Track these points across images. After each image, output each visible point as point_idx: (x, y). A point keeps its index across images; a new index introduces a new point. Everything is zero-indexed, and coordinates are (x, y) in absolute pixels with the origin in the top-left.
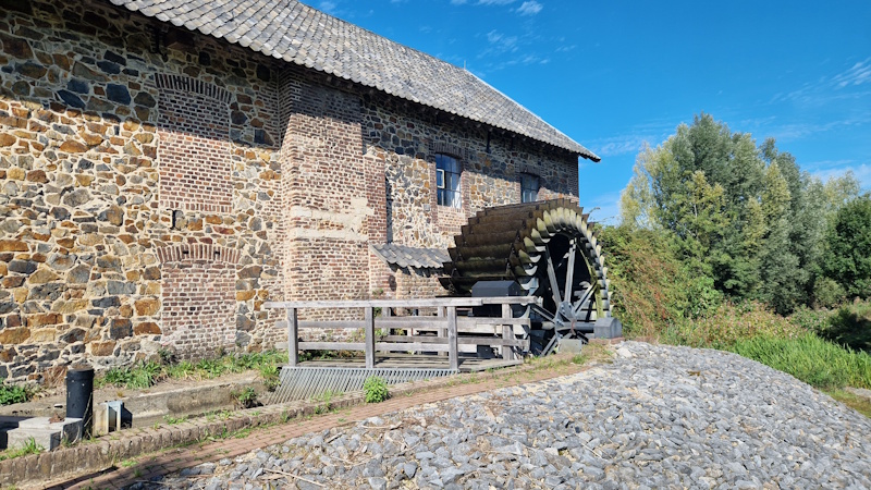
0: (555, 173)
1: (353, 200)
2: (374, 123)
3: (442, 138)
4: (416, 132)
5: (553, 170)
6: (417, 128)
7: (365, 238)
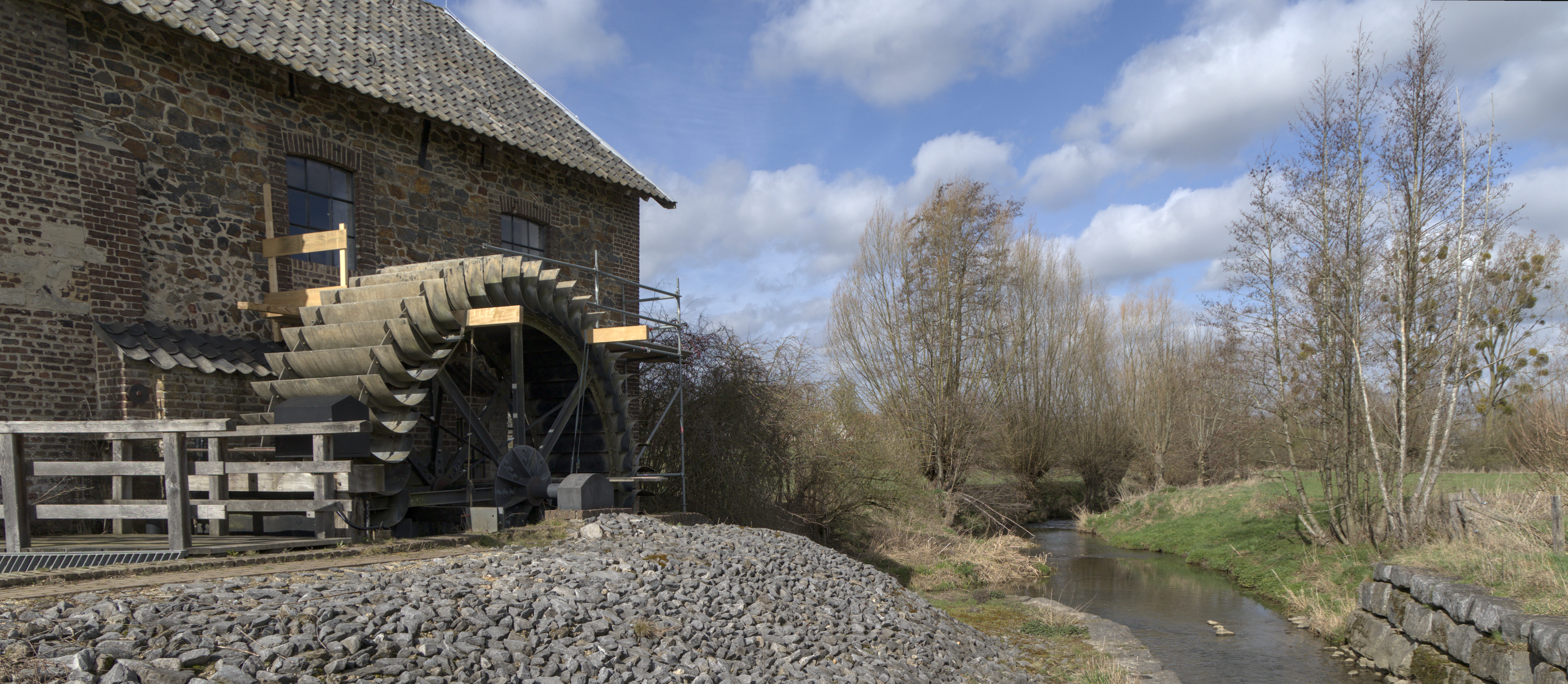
0: (583, 222)
1: (46, 227)
2: (113, 74)
3: (305, 125)
4: (233, 106)
5: (579, 216)
6: (235, 99)
7: (83, 308)
